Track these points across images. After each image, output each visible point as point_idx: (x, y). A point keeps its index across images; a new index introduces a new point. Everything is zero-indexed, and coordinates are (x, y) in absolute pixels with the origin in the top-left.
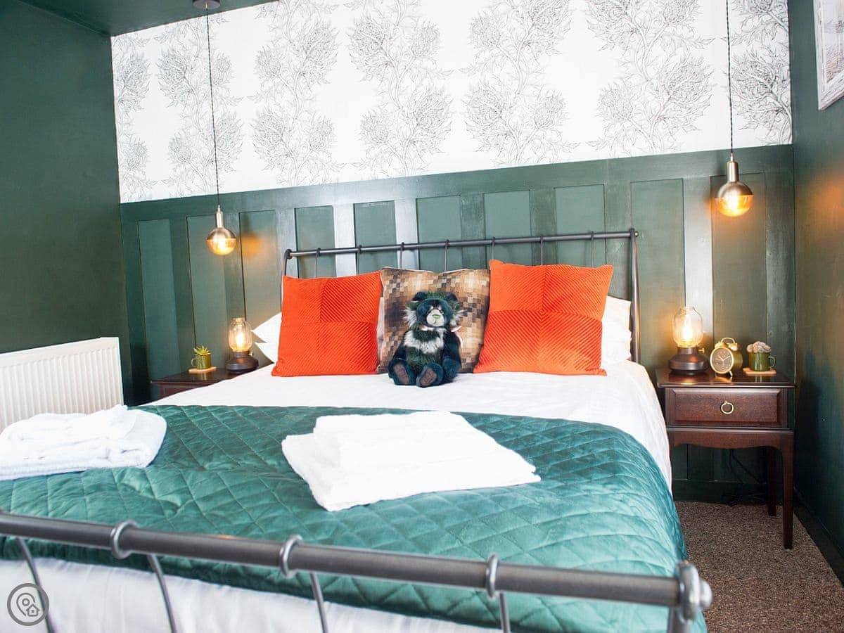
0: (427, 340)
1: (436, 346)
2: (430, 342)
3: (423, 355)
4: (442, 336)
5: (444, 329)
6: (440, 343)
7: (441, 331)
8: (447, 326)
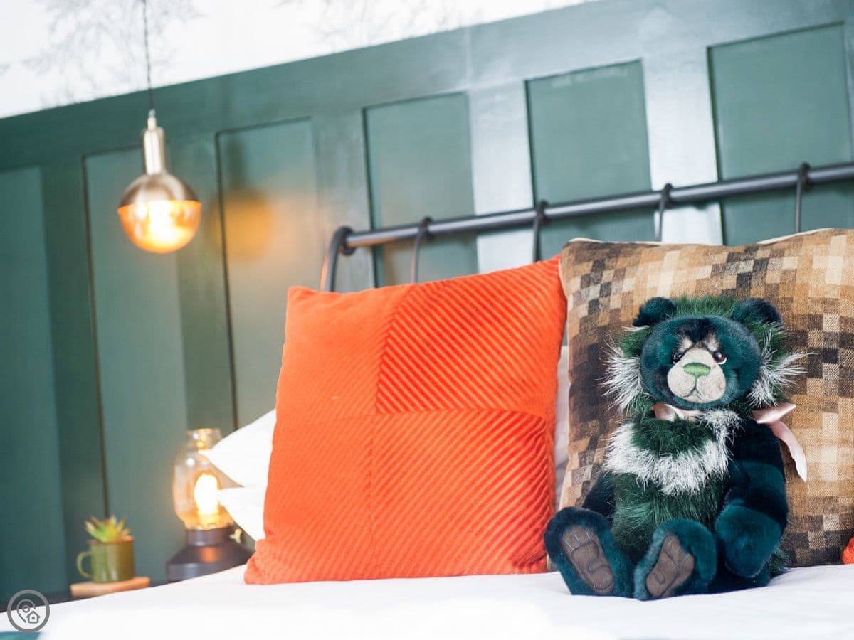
0: (674, 451)
1: (702, 467)
2: (682, 457)
3: (661, 497)
4: (723, 434)
5: (732, 414)
6: (715, 457)
7: (719, 418)
8: (741, 402)
